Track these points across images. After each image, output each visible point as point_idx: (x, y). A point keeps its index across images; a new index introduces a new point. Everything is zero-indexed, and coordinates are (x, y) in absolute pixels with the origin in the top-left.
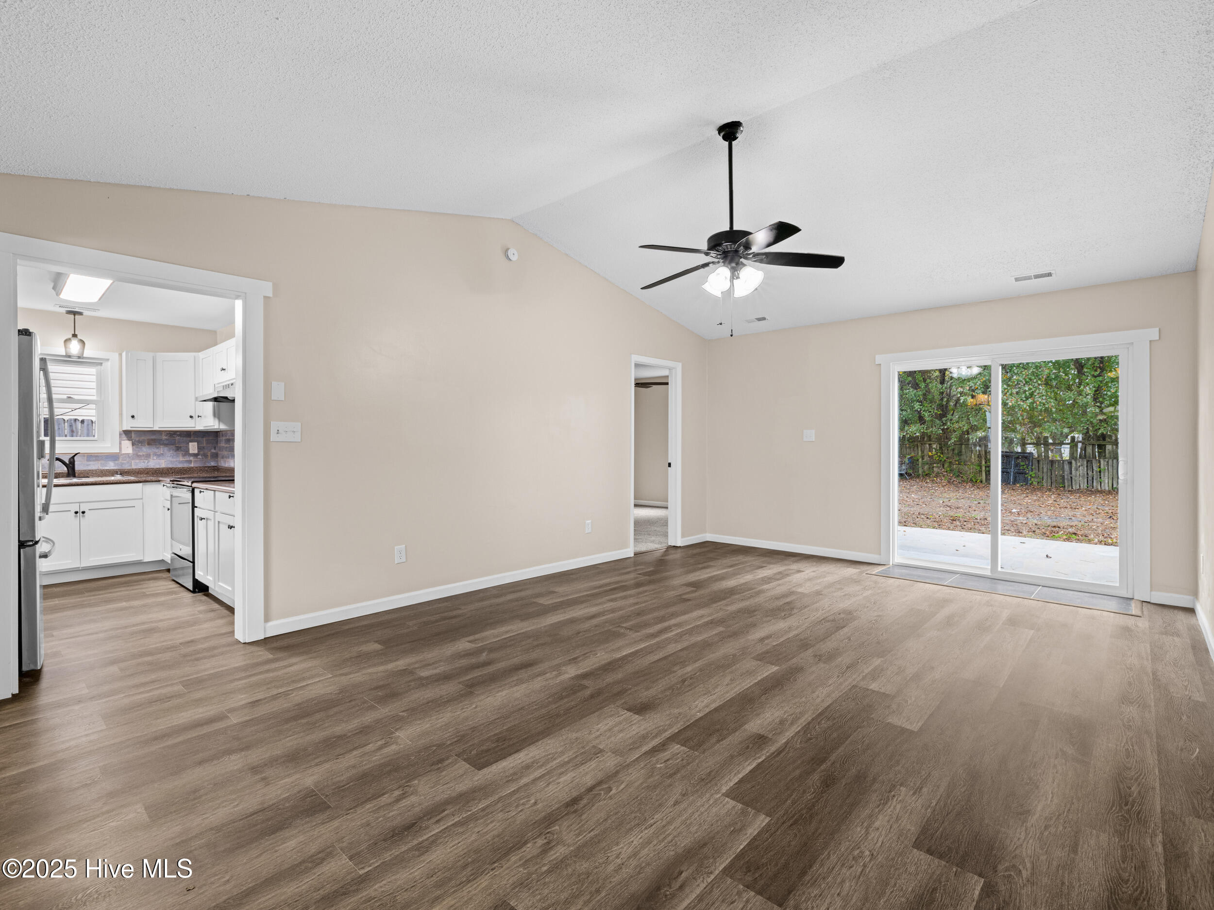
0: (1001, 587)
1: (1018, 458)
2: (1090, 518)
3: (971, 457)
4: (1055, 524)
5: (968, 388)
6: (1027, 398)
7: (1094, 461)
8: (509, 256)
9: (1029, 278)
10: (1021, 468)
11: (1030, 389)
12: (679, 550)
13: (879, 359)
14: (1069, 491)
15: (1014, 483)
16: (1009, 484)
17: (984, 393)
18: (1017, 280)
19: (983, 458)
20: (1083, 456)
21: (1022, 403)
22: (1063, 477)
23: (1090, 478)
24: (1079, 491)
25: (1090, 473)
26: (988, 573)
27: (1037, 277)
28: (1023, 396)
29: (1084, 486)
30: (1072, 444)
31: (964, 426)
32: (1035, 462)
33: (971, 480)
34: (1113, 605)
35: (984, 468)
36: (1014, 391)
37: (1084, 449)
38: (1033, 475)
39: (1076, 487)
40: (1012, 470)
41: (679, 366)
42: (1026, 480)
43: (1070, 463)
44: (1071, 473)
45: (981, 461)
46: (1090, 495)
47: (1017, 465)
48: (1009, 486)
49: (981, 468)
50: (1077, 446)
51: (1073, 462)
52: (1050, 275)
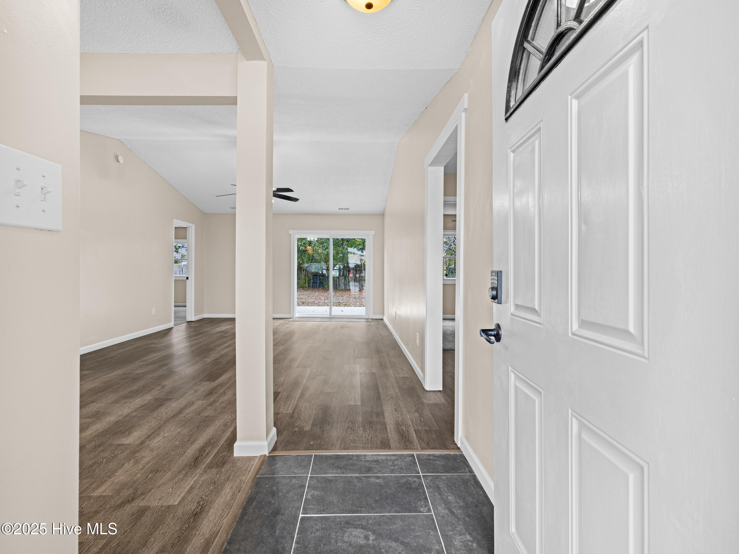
0: (333, 320)
1: (320, 276)
2: (348, 299)
3: (302, 276)
4: (338, 302)
5: (303, 243)
6: (326, 249)
7: (347, 277)
8: (119, 159)
9: (343, 209)
10: (321, 281)
11: (327, 245)
12: (193, 323)
13: (290, 232)
14: (339, 290)
15: (319, 288)
16: (317, 288)
17: (309, 246)
18: (339, 209)
19: (307, 276)
20: (343, 275)
21: (324, 252)
22: (337, 284)
23: (345, 284)
24: (342, 290)
25: (345, 282)
26: (328, 316)
27: (345, 209)
28: (324, 248)
29: (343, 288)
30: (339, 270)
31: (300, 261)
32: (327, 278)
33: (302, 287)
34: (364, 320)
35: (307, 281)
36: (321, 246)
37: (343, 272)
38: (326, 284)
39: (341, 288)
40: (318, 282)
41: (193, 226)
42: (323, 286)
43: (339, 278)
44: (339, 282)
45: (306, 277)
46: (346, 291)
47: (320, 279)
48: (317, 289)
49: (306, 281)
50: (341, 270)
51: (340, 278)
52: (348, 209)
